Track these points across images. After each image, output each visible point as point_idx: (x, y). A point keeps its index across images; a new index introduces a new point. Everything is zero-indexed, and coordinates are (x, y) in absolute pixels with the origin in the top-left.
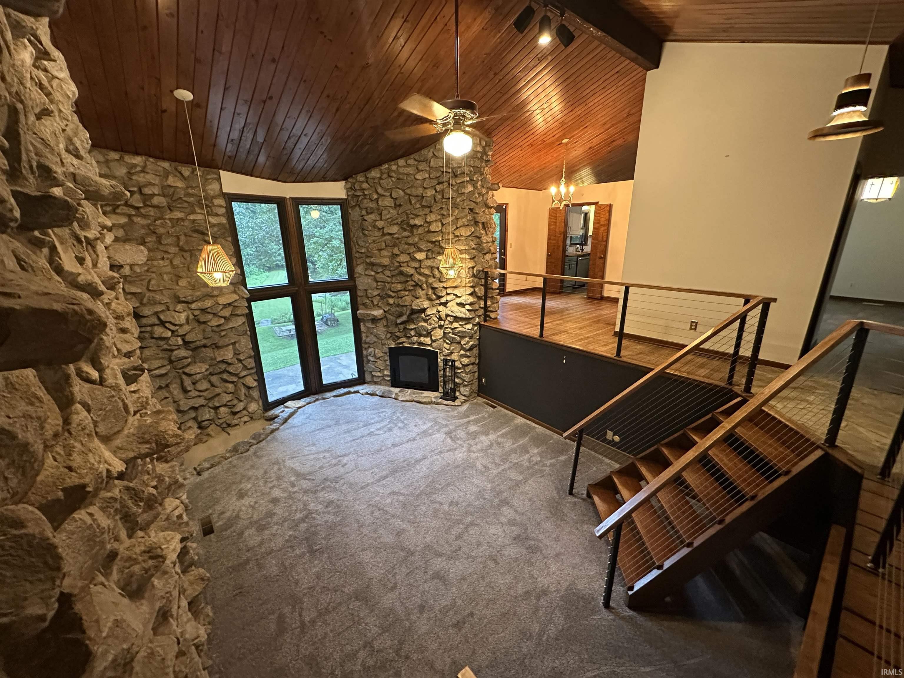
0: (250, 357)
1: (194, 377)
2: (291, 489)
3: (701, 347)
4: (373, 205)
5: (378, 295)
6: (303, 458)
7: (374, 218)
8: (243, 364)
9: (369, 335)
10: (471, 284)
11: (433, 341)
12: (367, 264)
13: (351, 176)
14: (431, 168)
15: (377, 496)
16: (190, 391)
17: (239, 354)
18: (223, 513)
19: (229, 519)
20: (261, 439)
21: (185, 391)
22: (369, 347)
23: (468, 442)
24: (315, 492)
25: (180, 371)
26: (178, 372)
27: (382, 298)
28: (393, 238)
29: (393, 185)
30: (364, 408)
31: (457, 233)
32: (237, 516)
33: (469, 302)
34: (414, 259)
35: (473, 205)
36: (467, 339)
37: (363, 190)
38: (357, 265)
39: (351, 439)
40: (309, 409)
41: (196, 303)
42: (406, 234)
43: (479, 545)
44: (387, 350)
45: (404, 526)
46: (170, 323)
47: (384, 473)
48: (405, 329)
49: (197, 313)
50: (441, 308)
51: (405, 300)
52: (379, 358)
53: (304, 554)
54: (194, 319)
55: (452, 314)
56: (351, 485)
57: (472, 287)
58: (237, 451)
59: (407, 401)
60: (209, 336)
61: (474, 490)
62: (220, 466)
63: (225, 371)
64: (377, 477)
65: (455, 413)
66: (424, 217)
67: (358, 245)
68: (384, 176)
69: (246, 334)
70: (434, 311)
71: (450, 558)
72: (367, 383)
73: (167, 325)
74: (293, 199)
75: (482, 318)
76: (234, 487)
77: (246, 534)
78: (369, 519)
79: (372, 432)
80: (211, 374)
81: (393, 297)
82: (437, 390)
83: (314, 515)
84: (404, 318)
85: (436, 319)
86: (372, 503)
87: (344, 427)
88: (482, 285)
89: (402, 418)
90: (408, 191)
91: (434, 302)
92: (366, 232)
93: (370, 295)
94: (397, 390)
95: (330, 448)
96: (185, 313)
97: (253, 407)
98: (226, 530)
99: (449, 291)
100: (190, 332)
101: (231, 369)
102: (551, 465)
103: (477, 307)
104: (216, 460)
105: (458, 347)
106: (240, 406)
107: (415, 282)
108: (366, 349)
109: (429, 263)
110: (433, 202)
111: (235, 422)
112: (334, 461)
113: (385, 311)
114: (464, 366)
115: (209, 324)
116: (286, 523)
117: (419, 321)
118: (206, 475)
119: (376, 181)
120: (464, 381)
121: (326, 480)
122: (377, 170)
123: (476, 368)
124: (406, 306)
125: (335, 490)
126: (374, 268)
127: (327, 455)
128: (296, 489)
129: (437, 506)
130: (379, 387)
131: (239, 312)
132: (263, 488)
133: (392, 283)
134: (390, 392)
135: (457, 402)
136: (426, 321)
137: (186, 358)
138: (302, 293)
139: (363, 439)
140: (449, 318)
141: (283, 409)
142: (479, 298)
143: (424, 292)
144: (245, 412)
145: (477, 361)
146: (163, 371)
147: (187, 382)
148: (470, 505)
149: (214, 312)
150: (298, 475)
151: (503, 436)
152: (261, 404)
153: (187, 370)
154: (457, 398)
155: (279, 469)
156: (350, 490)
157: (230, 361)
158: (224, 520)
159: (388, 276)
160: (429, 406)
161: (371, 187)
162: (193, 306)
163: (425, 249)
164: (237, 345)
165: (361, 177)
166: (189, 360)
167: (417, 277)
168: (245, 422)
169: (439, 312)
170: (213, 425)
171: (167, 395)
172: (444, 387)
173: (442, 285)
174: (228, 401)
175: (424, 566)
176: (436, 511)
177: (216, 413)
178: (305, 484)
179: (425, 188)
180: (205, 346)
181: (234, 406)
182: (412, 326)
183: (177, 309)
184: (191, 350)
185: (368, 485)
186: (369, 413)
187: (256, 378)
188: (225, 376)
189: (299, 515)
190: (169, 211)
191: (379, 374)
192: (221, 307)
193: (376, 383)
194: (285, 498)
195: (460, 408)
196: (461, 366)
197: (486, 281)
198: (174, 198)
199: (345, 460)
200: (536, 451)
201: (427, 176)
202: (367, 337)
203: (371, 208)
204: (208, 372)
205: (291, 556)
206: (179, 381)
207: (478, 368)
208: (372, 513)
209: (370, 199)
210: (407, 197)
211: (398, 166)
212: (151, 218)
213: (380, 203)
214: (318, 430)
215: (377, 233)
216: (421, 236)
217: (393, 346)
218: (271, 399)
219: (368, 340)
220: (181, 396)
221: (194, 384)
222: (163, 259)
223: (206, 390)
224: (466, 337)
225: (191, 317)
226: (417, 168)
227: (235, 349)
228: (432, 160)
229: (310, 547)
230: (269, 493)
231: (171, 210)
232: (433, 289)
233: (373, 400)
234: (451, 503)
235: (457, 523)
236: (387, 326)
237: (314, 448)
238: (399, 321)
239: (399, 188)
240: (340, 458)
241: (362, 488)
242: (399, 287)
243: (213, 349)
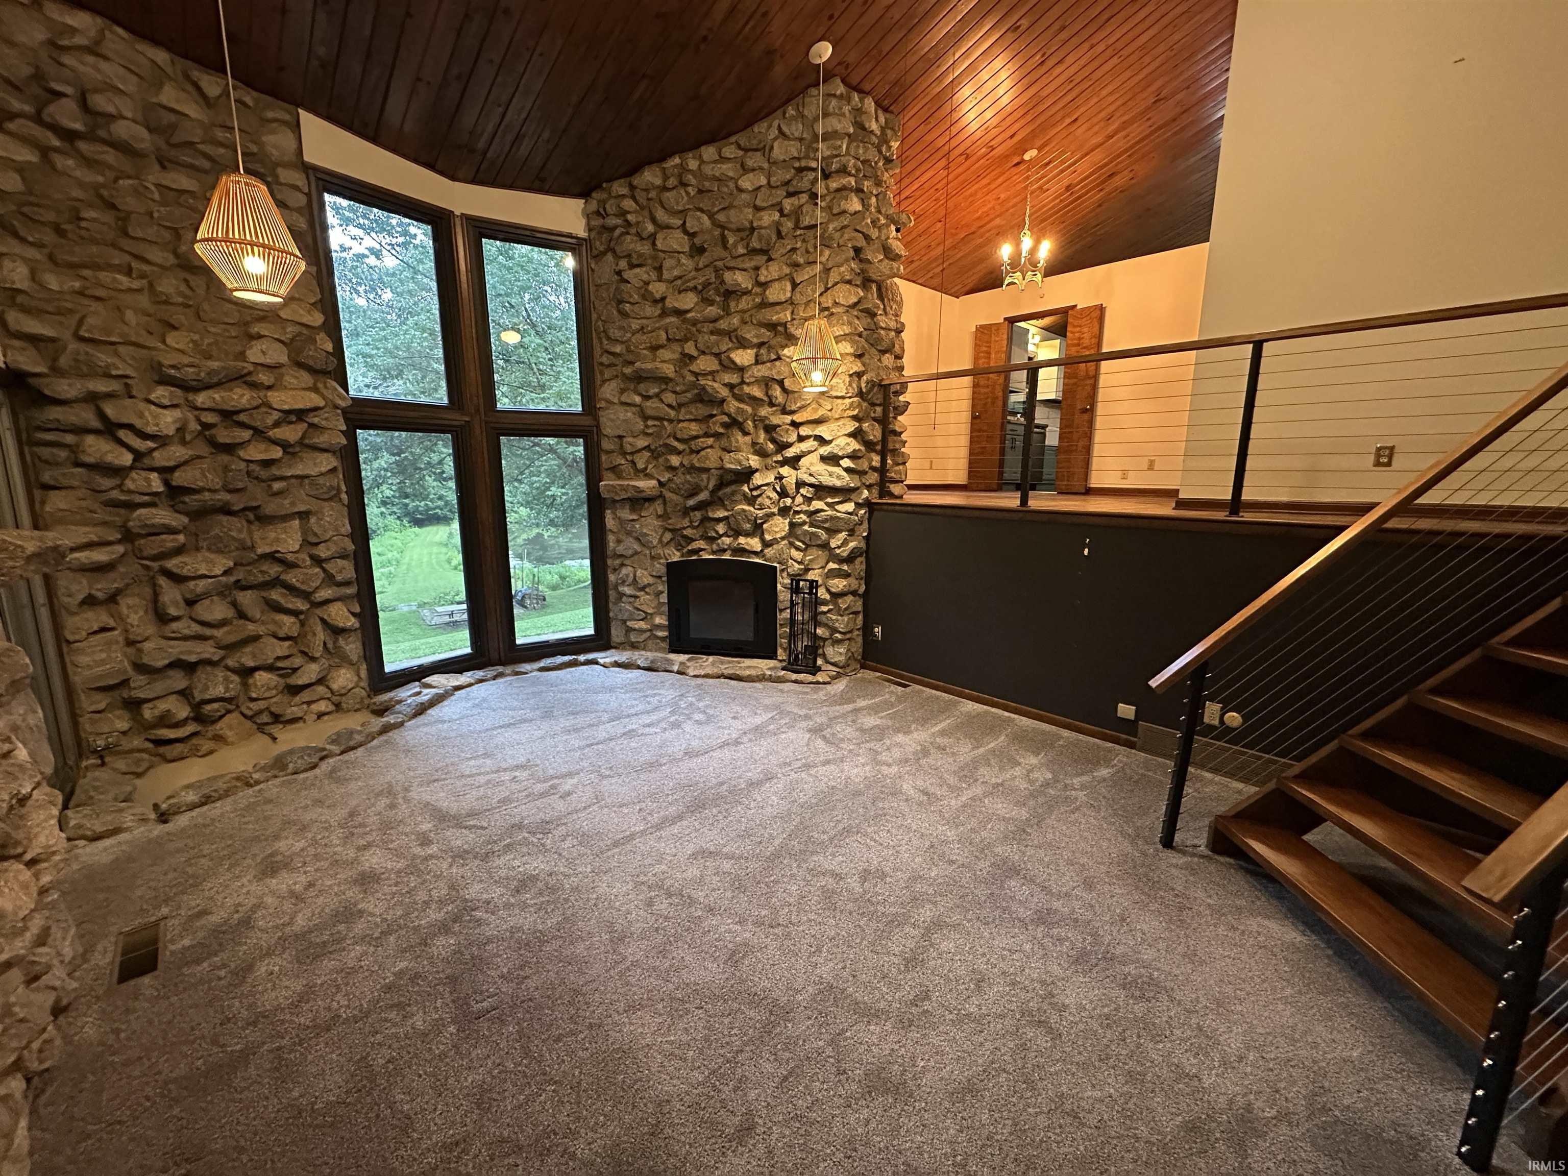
0: (343, 557)
1: (191, 584)
2: (418, 850)
3: (1419, 501)
4: (644, 248)
5: (647, 448)
6: (459, 784)
7: (645, 277)
8: (324, 570)
9: (623, 537)
10: (855, 412)
11: (766, 544)
12: (626, 378)
13: (598, 187)
14: (773, 163)
15: (659, 862)
16: (177, 619)
17: (317, 544)
18: (204, 913)
19: (217, 932)
20: (352, 743)
21: (163, 618)
22: (623, 565)
23: (868, 745)
24: (486, 858)
25: (155, 565)
26: (147, 568)
27: (654, 454)
28: (685, 321)
29: (688, 203)
30: (611, 690)
31: (828, 301)
32: (247, 923)
33: (849, 450)
34: (730, 366)
35: (861, 243)
36: (843, 535)
37: (623, 214)
38: (604, 381)
39: (584, 743)
40: (479, 691)
41: (210, 392)
42: (712, 311)
43: (980, 982)
44: (664, 570)
45: (747, 935)
46: (130, 427)
47: (672, 810)
48: (706, 519)
49: (210, 418)
50: (785, 471)
51: (707, 458)
52: (642, 589)
53: (438, 1027)
54: (200, 433)
55: (812, 480)
56: (584, 839)
57: (855, 418)
58: (284, 767)
59: (706, 676)
60: (240, 485)
61: (915, 842)
62: (229, 800)
63: (276, 582)
64: (656, 818)
65: (821, 695)
66: (752, 273)
67: (609, 338)
68: (672, 182)
69: (336, 498)
70: (770, 478)
71: (905, 1024)
72: (615, 648)
73: (122, 434)
74: (469, 219)
75: (875, 491)
76: (255, 850)
77: (262, 969)
78: (640, 920)
79: (633, 730)
80: (240, 586)
81: (679, 453)
82: (772, 656)
83: (478, 914)
84: (704, 496)
85: (774, 496)
86: (650, 879)
87: (565, 723)
88: (874, 419)
89: (701, 704)
90: (721, 217)
91: (769, 461)
92: (627, 307)
93: (629, 449)
94: (683, 657)
95: (529, 760)
96: (177, 413)
97: (343, 678)
98: (198, 962)
99: (804, 431)
100: (186, 463)
101: (292, 577)
102: (1083, 787)
103: (865, 465)
104: (221, 785)
105: (822, 555)
106: (310, 672)
107: (729, 415)
108: (615, 570)
109: (761, 371)
110: (774, 237)
111: (294, 711)
112: (540, 787)
113: (661, 484)
114: (836, 596)
115: (242, 453)
116: (392, 939)
117: (736, 502)
118: (182, 821)
119: (653, 194)
120: (834, 630)
121: (520, 827)
122: (656, 168)
123: (859, 606)
124: (707, 470)
125: (543, 849)
126: (642, 387)
127: (522, 775)
128: (433, 849)
129: (830, 882)
130: (643, 653)
131: (321, 439)
132: (339, 849)
133: (680, 421)
134: (671, 662)
135: (820, 677)
136: (751, 501)
137: (173, 531)
138: (477, 431)
139: (612, 744)
140: (803, 491)
141: (418, 689)
142: (869, 445)
143: (748, 439)
144: (321, 689)
145: (863, 588)
146: (100, 556)
147: (171, 595)
148: (915, 878)
149: (258, 424)
150: (442, 818)
151: (943, 733)
152: (364, 673)
153: (171, 564)
154: (819, 669)
155: (392, 806)
156: (583, 850)
157: (290, 557)
158: (201, 934)
159: (670, 406)
160: (758, 685)
161: (642, 208)
162: (201, 399)
163: (755, 341)
164: (313, 520)
165: (621, 186)
166: (181, 538)
167: (733, 405)
168: (320, 715)
169: (780, 478)
170: (236, 715)
171: (112, 623)
172: (789, 650)
173: (788, 419)
174: (278, 658)
175: (829, 1051)
176: (828, 895)
177: (245, 685)
178: (459, 839)
179: (757, 209)
180: (226, 510)
181: (295, 670)
182: (721, 514)
183: (152, 397)
184: (187, 514)
185: (632, 837)
186: (623, 696)
187: (357, 609)
188: (276, 595)
189: (434, 915)
190: (157, 167)
191: (643, 625)
192: (276, 416)
193: (634, 646)
194: (399, 872)
195: (828, 686)
196: (828, 597)
197: (885, 413)
198: (174, 140)
199: (568, 784)
200: (1033, 760)
201: (763, 181)
202: (619, 541)
203: (640, 255)
204: (232, 579)
205: (396, 1036)
206: (148, 591)
207: (865, 605)
208: (650, 903)
209: (638, 234)
210: (717, 232)
211: (702, 162)
212: (107, 172)
213: (659, 245)
214: (501, 727)
215: (650, 310)
216: (747, 315)
217: (676, 559)
218: (390, 666)
219: (620, 549)
220: (150, 630)
221: (190, 603)
222: (129, 272)
223: (223, 623)
224: (840, 531)
225: (194, 426)
226: (742, 165)
227: (305, 531)
228: (776, 144)
229: (462, 1003)
230: (355, 861)
231: (164, 167)
232: (770, 429)
233: (630, 675)
234: (865, 875)
235: (896, 922)
236: (664, 517)
237: (488, 762)
238: (691, 503)
239: (702, 211)
240: (556, 781)
241: (616, 844)
242: (694, 429)
243: (249, 522)
